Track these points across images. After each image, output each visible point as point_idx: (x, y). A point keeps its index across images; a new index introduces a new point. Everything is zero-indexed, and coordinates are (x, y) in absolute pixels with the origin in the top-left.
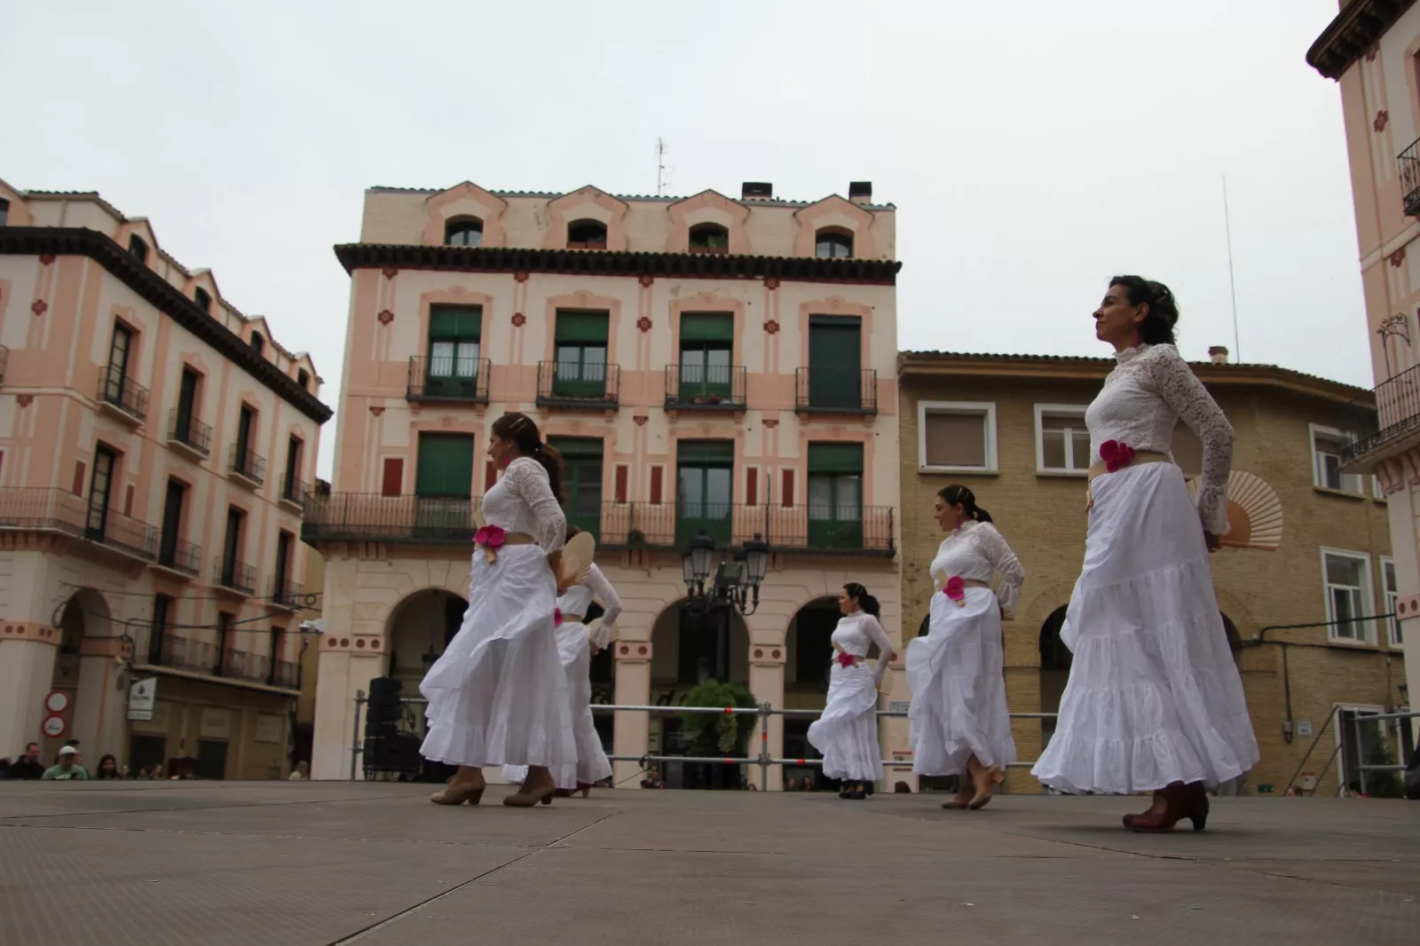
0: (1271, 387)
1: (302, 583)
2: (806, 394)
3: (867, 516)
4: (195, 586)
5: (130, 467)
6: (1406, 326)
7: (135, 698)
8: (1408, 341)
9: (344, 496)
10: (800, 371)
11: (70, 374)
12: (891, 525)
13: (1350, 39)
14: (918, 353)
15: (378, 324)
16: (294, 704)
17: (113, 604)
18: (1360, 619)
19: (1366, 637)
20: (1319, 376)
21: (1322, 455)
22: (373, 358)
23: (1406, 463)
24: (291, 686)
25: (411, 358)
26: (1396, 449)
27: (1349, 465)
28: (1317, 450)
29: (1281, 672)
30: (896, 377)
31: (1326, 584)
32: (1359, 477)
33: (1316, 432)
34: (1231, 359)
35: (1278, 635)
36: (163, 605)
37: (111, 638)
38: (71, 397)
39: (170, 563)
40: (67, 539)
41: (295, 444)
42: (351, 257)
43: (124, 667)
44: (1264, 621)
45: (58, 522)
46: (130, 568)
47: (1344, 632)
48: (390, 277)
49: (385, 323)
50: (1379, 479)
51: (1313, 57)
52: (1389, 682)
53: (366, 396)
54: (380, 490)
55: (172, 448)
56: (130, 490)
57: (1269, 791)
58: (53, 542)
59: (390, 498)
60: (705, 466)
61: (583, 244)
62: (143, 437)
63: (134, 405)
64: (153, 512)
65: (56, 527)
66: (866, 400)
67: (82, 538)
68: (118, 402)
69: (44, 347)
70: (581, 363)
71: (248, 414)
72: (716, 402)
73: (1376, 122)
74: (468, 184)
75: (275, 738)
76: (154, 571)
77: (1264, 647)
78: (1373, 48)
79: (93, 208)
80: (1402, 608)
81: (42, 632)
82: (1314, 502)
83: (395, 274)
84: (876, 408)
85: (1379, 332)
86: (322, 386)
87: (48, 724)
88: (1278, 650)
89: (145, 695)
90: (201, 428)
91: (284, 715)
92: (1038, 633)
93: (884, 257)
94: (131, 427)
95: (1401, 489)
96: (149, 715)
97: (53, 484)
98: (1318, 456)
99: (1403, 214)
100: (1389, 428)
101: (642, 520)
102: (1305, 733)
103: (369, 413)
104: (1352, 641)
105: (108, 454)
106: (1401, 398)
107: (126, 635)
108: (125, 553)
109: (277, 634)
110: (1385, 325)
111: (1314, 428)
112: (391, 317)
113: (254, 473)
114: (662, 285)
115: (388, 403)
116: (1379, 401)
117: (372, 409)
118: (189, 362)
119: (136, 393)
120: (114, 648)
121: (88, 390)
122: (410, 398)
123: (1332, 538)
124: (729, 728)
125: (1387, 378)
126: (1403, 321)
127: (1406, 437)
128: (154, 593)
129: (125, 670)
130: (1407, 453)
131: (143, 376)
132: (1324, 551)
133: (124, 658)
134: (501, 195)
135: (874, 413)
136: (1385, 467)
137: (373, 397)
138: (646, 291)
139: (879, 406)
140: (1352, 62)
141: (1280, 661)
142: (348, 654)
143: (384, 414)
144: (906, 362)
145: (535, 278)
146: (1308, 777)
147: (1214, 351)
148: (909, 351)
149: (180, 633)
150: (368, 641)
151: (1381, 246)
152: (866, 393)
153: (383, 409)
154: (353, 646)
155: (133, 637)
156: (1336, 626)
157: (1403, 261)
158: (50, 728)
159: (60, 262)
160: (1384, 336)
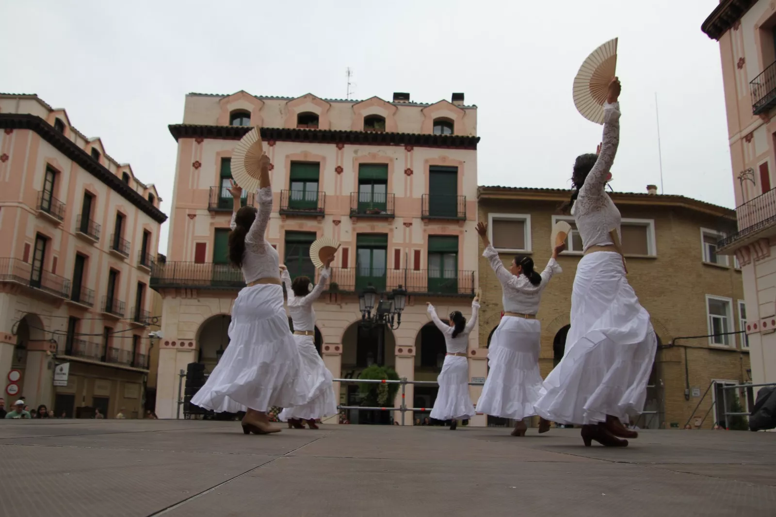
0: (680, 207)
1: (151, 311)
2: (427, 209)
3: (460, 276)
4: (91, 313)
5: (55, 246)
6: (753, 175)
7: (58, 374)
8: (754, 183)
9: (173, 263)
10: (424, 196)
11: (21, 195)
12: (473, 281)
13: (725, 18)
14: (488, 187)
15: (192, 168)
16: (146, 377)
17: (46, 322)
18: (726, 334)
19: (729, 344)
20: (706, 202)
21: (707, 245)
22: (190, 187)
23: (752, 250)
24: (144, 367)
25: (211, 187)
26: (746, 242)
27: (722, 250)
28: (704, 242)
29: (684, 362)
30: (477, 200)
31: (708, 315)
32: (727, 257)
33: (704, 233)
34: (659, 192)
35: (682, 342)
36: (74, 323)
37: (45, 341)
38: (21, 207)
39: (77, 299)
40: (19, 286)
41: (147, 234)
42: (178, 131)
43: (52, 356)
44: (674, 334)
45: (15, 277)
46: (55, 302)
47: (718, 341)
48: (199, 143)
49: (197, 168)
50: (737, 258)
51: (705, 28)
52: (741, 367)
53: (186, 208)
54: (193, 260)
55: (78, 236)
56: (55, 259)
57: (677, 426)
58: (12, 287)
59: (199, 265)
60: (372, 248)
61: (306, 126)
62: (62, 230)
63: (57, 213)
64: (68, 272)
65: (15, 279)
66: (460, 212)
67: (28, 286)
68: (48, 211)
69: (7, 180)
70: (304, 191)
71: (121, 218)
72: (378, 213)
73: (738, 64)
74: (242, 92)
75: (135, 396)
76: (68, 304)
77: (675, 348)
78: (737, 23)
79: (34, 103)
80: (749, 328)
81: (6, 337)
82: (703, 270)
83: (202, 141)
84: (465, 216)
85: (739, 178)
86: (161, 203)
87: (9, 388)
88: (682, 350)
89: (63, 372)
90: (95, 225)
91: (140, 383)
92: (552, 340)
93: (471, 134)
94: (56, 224)
95: (749, 263)
96: (65, 383)
97: (12, 256)
98: (705, 245)
99: (752, 114)
100: (743, 230)
101: (337, 277)
102: (696, 395)
103: (187, 218)
104: (722, 346)
105: (43, 239)
106: (749, 214)
107: (52, 339)
108: (51, 294)
109: (136, 339)
110: (742, 174)
111: (703, 230)
112: (200, 165)
113: (124, 250)
114: (349, 149)
115: (198, 212)
116: (738, 216)
117: (189, 215)
118: (88, 189)
119: (58, 205)
120: (46, 346)
121: (32, 204)
122: (210, 209)
123: (712, 290)
124: (384, 391)
125: (742, 203)
126: (751, 172)
127: (753, 235)
128: (68, 316)
129: (52, 358)
130: (753, 244)
131: (62, 196)
132: (708, 297)
133: (51, 352)
134: (261, 98)
135: (464, 219)
136: (741, 252)
137: (189, 209)
138: (340, 152)
139: (467, 215)
140: (726, 31)
141: (683, 356)
142: (175, 350)
143: (196, 218)
144: (482, 192)
145: (279, 144)
146: (697, 419)
147: (649, 187)
148: (484, 186)
149: (82, 338)
150: (187, 343)
151: (740, 131)
152: (460, 209)
153: (195, 216)
154: (178, 346)
155: (56, 340)
156: (713, 337)
157: (752, 139)
158: (10, 390)
159: (16, 132)
160: (741, 181)
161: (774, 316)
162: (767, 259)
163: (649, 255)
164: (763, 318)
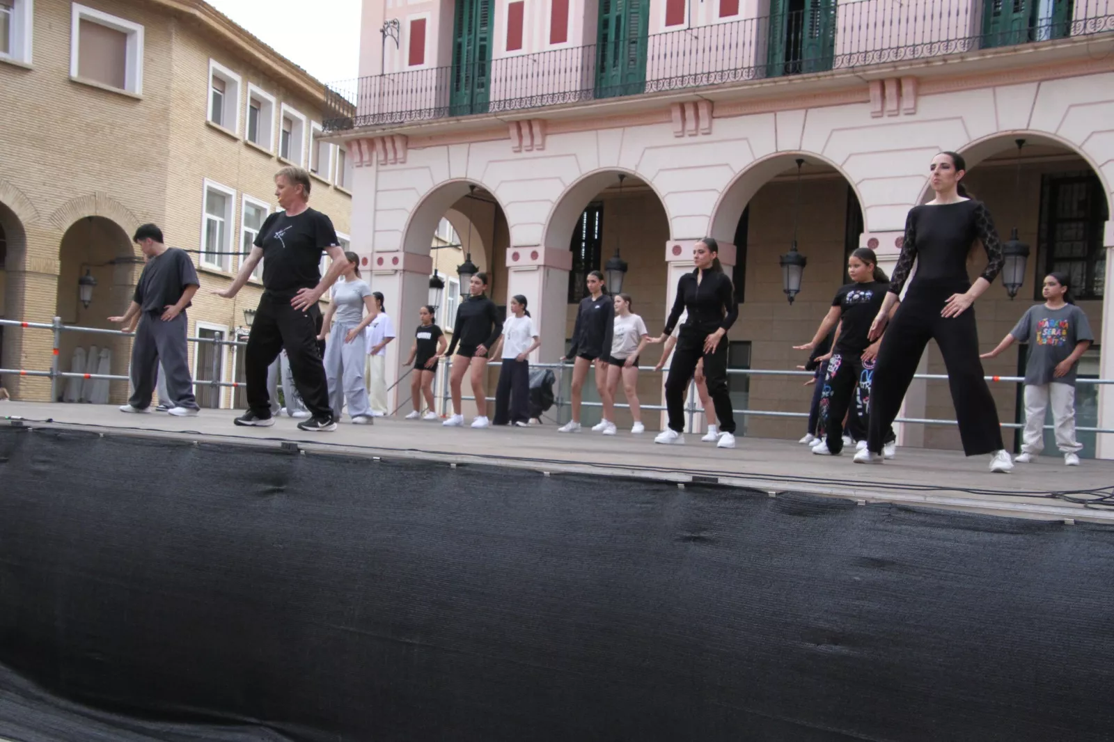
8: (400, 45)
18: (221, 253)
19: (223, 264)
23: (379, 146)
28: (211, 85)
31: (204, 213)
33: (214, 69)
52: (235, 305)
82: (205, 133)
85: (381, 31)
95: (367, 166)
98: (211, 92)
104: (213, 267)
110: (386, 26)
111: (215, 65)
123: (213, 172)
125: (380, 73)
126: (396, 26)
130: (383, 139)
132: (207, 183)
160: (384, 36)
161: (397, 251)
162: (399, 166)
163: (126, 92)
164: (378, 252)
